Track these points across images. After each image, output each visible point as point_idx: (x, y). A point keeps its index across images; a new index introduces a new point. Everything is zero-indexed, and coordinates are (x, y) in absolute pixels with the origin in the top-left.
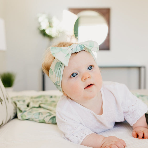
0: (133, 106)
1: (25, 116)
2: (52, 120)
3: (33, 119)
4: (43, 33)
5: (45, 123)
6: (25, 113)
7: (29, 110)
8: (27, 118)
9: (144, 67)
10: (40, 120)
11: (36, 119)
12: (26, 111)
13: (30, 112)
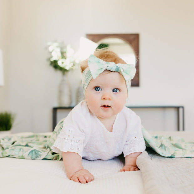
0: (135, 137)
1: (6, 153)
2: (31, 155)
3: (13, 156)
4: (55, 64)
5: (24, 159)
6: (7, 151)
7: (12, 147)
8: (7, 155)
9: (183, 107)
10: (19, 157)
11: (16, 155)
12: (8, 148)
13: (13, 149)
